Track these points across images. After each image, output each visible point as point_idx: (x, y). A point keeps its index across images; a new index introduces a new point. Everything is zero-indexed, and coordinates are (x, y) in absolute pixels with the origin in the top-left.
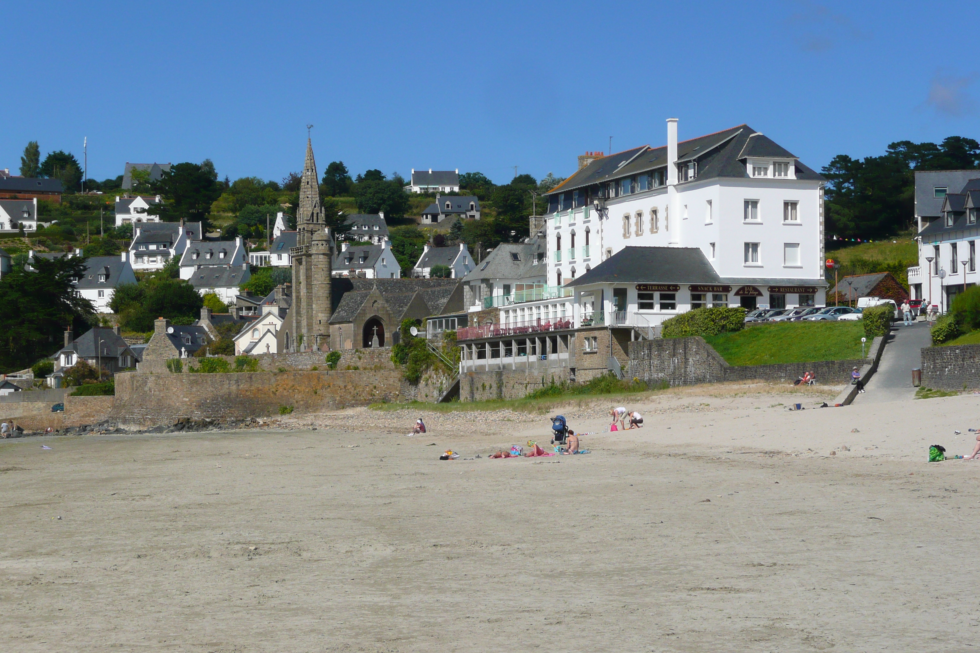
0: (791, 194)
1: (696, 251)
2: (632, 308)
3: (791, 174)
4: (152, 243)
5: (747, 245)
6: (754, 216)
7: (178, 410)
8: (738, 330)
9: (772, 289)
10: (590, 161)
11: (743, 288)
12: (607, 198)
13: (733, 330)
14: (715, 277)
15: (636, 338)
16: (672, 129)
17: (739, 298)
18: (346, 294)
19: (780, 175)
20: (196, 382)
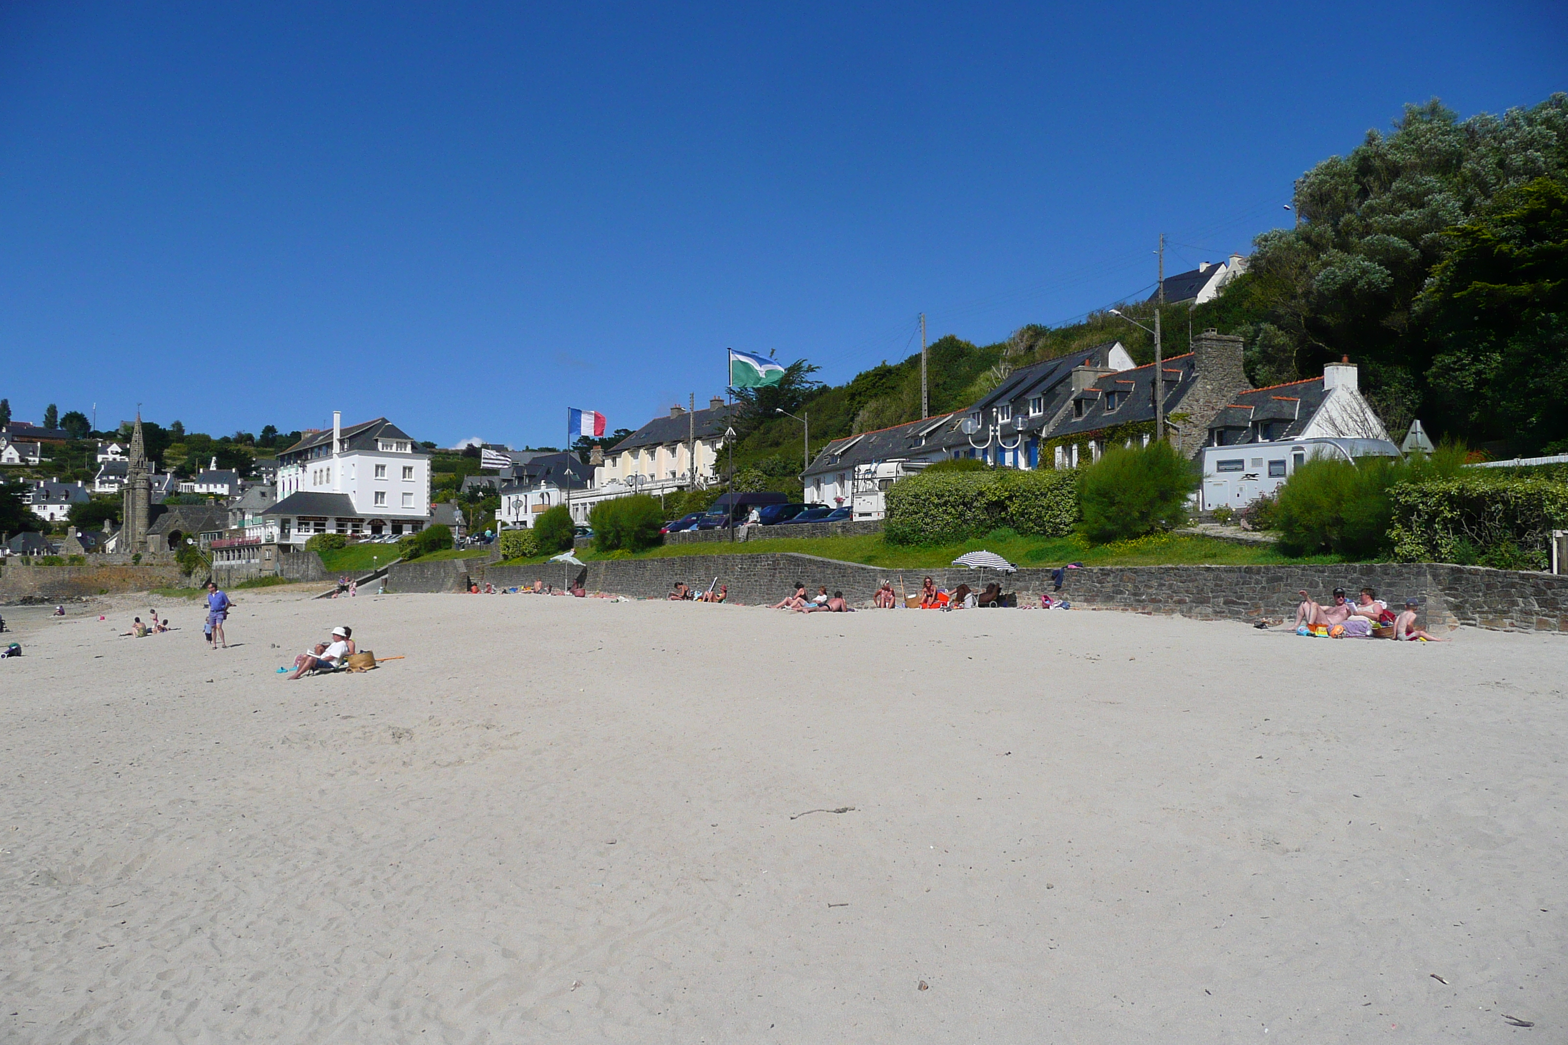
0: (408, 462)
1: (346, 496)
2: (294, 531)
3: (409, 449)
4: (112, 475)
5: (377, 493)
6: (383, 475)
7: (26, 591)
8: (341, 548)
9: (393, 521)
10: (310, 435)
11: (373, 520)
12: (307, 459)
13: (338, 548)
14: (354, 513)
15: (294, 549)
16: (337, 417)
17: (370, 526)
18: (161, 515)
19: (401, 450)
20: (39, 572)
